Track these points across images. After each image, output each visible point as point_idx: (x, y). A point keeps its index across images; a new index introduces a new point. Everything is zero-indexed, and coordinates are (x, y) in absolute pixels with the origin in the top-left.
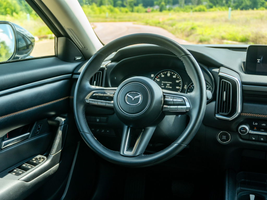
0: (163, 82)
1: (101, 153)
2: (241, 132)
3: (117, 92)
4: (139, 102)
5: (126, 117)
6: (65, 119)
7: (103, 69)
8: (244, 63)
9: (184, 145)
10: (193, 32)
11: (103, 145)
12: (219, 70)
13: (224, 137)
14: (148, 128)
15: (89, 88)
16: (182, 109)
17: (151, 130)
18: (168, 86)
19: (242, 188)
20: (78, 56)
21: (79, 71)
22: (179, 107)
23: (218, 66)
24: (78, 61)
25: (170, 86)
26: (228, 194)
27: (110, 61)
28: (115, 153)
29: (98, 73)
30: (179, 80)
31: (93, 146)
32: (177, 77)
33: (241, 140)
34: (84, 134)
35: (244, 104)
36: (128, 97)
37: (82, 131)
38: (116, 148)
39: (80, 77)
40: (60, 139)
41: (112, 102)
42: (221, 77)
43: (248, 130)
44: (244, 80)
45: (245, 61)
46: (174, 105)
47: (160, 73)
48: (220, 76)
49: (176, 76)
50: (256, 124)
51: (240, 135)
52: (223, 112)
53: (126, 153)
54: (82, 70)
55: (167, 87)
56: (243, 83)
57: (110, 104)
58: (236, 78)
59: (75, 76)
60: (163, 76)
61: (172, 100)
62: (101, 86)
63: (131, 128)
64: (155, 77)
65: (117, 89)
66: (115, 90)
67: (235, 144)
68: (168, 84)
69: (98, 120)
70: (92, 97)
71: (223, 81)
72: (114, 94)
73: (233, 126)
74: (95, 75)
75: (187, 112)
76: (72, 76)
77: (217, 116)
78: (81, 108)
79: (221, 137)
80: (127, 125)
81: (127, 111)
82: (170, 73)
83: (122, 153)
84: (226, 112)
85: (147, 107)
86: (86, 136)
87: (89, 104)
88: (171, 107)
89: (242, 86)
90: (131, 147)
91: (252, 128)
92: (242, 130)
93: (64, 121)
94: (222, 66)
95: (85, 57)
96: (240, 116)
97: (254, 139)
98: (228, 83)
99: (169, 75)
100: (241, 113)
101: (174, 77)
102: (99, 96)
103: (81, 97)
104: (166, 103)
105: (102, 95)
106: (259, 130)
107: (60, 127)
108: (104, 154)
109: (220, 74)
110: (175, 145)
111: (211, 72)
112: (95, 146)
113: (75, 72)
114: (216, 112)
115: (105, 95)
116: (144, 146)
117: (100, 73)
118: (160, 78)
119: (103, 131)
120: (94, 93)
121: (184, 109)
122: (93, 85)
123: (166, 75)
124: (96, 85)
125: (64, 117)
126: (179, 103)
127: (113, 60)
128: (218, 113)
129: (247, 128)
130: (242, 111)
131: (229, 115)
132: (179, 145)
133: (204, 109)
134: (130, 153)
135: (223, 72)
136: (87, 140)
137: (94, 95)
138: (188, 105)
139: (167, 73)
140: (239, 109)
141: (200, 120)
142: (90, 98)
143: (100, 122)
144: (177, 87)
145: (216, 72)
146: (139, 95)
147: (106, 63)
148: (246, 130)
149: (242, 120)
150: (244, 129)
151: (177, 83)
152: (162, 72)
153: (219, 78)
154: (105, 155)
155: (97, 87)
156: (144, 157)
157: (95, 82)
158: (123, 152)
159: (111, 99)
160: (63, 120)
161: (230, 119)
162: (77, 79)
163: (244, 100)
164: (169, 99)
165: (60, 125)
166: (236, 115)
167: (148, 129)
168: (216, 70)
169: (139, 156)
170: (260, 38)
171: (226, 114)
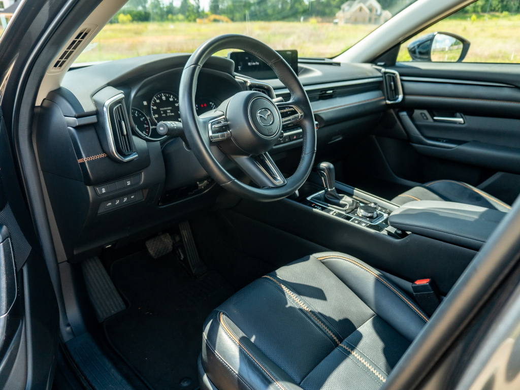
0: (161, 109)
25: (171, 112)
47: (153, 98)
49: (173, 98)
55: (168, 114)
60: (158, 101)
64: (150, 105)
68: (168, 110)
69: (129, 183)
82: (164, 96)
109: (251, 82)
115: (221, 125)
118: (156, 104)
120: (211, 125)
137: (213, 127)
139: (161, 97)
142: (212, 133)
146: (268, 111)
152: (155, 96)
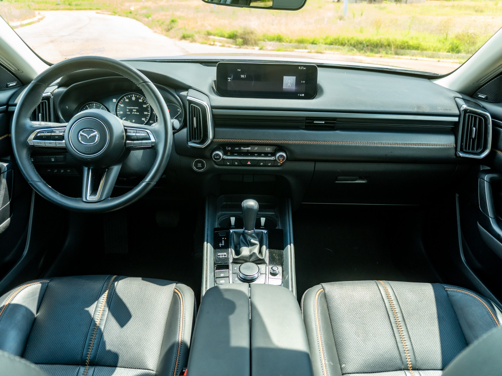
0: (128, 108)
1: (59, 202)
2: (215, 159)
3: (67, 129)
4: (96, 141)
5: (82, 158)
6: (7, 164)
7: (48, 98)
8: (215, 81)
9: (153, 183)
10: (173, 25)
11: (60, 193)
12: (187, 94)
13: (200, 165)
14: (112, 167)
15: (31, 127)
16: (147, 143)
17: (116, 170)
18: (135, 112)
19: (222, 213)
20: (12, 81)
21: (15, 102)
22: (143, 141)
23: (186, 88)
24: (13, 87)
25: (137, 112)
26: (208, 221)
27: (57, 87)
28: (76, 201)
29: (42, 103)
30: (146, 104)
31: (48, 196)
32: (143, 101)
33: (216, 166)
34: (33, 184)
35: (216, 129)
36: (81, 135)
37: (30, 180)
38: (77, 193)
39: (17, 109)
40: (5, 189)
41: (64, 141)
42: (190, 102)
43: (222, 156)
44: (214, 104)
45: (216, 79)
46: (138, 140)
47: (123, 97)
48: (188, 100)
49: (142, 99)
50: (230, 148)
51: (215, 162)
52: (195, 139)
53: (90, 198)
54: (19, 100)
55: (133, 113)
56: (213, 107)
57: (61, 144)
58: (205, 103)
59: (11, 108)
60: (127, 100)
61: (134, 134)
62: (50, 121)
63: (92, 169)
64: (118, 102)
65: (68, 124)
66: (65, 126)
67: (211, 171)
68: (134, 109)
69: (53, 160)
70: (36, 138)
71: (192, 106)
72: (64, 132)
73: (207, 153)
74: (39, 106)
75: (153, 146)
76: (7, 108)
77: (190, 144)
78: (24, 153)
79: (196, 165)
80: (86, 166)
81: (83, 151)
82: (135, 96)
83: (84, 200)
84: (198, 139)
85: (106, 146)
86: (37, 185)
87: (33, 146)
88: (135, 142)
89: (212, 111)
90: (94, 190)
91: (225, 153)
92: (216, 156)
93: (7, 166)
94: (190, 87)
95: (22, 82)
96: (212, 142)
97: (228, 163)
98: (197, 108)
99: (134, 98)
100: (214, 138)
101: (140, 101)
102: (45, 136)
103: (22, 139)
104: (129, 138)
105: (49, 134)
106: (232, 154)
107: (2, 175)
108: (63, 204)
109: (188, 98)
110: (143, 184)
111: (178, 96)
112: (50, 196)
113: (10, 103)
114: (189, 140)
115: (53, 134)
116: (110, 189)
117: (45, 102)
118: (124, 103)
119: (62, 171)
120: (38, 133)
121: (149, 143)
122: (38, 120)
123: (130, 99)
124: (43, 120)
125: (5, 161)
126: (143, 137)
127: (60, 85)
128: (190, 140)
129: (220, 154)
130: (214, 137)
131: (202, 142)
132: (148, 184)
133: (170, 142)
134: (95, 198)
135: (191, 96)
136: (39, 190)
137: (39, 135)
138: (153, 140)
139: (131, 97)
140: (211, 136)
141: (168, 155)
142: (34, 139)
143: (56, 160)
144: (146, 113)
145: (185, 96)
146: (94, 132)
147: (52, 90)
148: (220, 156)
149: (215, 146)
150: (218, 155)
151: (145, 107)
152: (125, 96)
153: (187, 102)
154: (65, 205)
155: (43, 124)
156: (111, 201)
157: (40, 114)
158: (86, 198)
159: (61, 138)
160: (5, 165)
161: (203, 146)
162: (13, 112)
163: (216, 125)
164: (132, 133)
165: (2, 172)
166: (209, 142)
167: (112, 169)
168: (184, 93)
169: (105, 200)
170: (248, 33)
171: (198, 141)
